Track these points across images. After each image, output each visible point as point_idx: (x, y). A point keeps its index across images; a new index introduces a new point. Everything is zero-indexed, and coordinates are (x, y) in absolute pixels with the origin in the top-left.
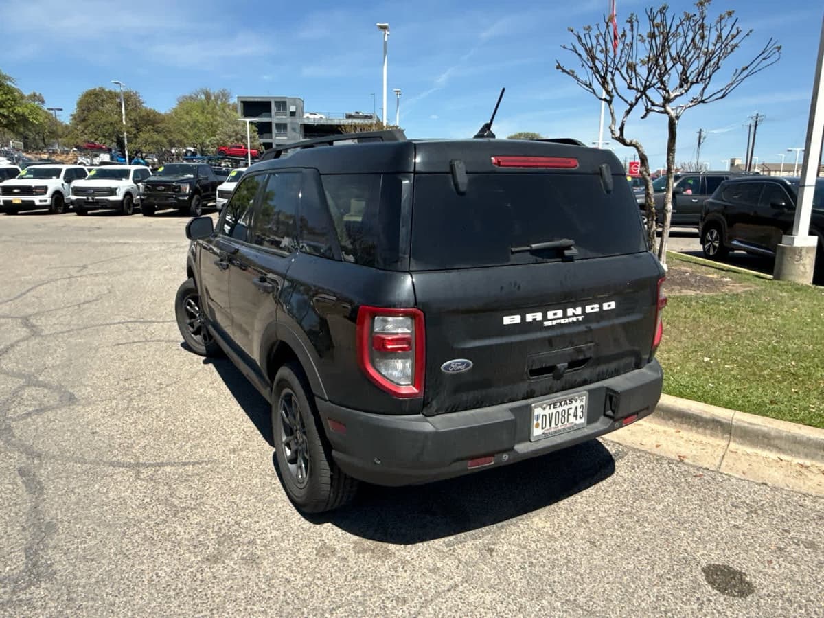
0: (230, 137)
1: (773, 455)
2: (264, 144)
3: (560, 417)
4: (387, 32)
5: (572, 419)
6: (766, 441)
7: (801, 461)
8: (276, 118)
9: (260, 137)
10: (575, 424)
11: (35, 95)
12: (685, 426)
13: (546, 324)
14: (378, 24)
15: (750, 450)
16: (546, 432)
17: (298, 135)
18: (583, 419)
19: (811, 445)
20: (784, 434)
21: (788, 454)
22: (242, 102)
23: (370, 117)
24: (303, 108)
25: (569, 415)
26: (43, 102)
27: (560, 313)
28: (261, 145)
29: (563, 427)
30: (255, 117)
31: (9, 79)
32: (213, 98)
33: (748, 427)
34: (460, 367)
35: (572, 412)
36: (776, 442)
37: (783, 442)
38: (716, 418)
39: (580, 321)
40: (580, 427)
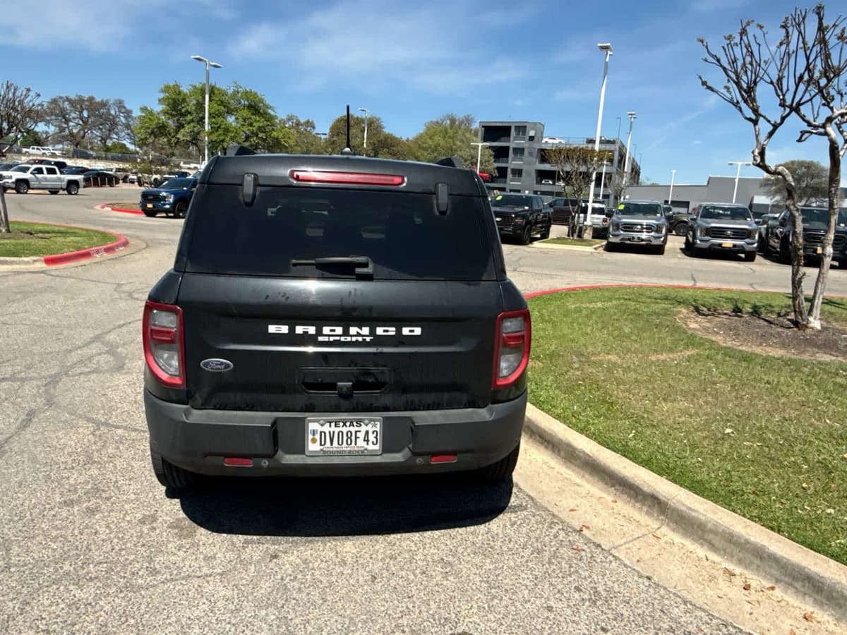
0: (466, 161)
1: (701, 552)
2: (498, 168)
3: (345, 438)
4: (609, 53)
5: (361, 443)
6: (700, 532)
7: (731, 567)
8: (513, 142)
9: (495, 161)
10: (366, 449)
11: (308, 122)
12: (625, 497)
13: (320, 339)
14: (599, 45)
15: (678, 539)
16: (325, 449)
17: (534, 160)
18: (378, 446)
19: (747, 550)
20: (720, 530)
21: (720, 555)
22: (483, 127)
23: (613, 142)
24: (542, 133)
25: (356, 438)
26: (314, 128)
27: (339, 330)
28: (494, 169)
29: (348, 449)
30: (494, 141)
31: (271, 108)
32: (457, 123)
33: (686, 512)
34: (219, 366)
35: (362, 435)
36: (711, 537)
37: (718, 539)
38: (656, 494)
39: (368, 342)
40: (372, 453)
